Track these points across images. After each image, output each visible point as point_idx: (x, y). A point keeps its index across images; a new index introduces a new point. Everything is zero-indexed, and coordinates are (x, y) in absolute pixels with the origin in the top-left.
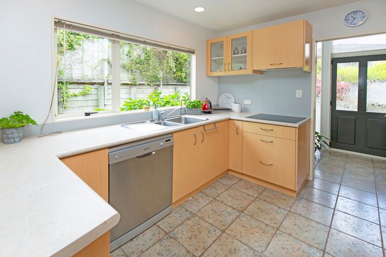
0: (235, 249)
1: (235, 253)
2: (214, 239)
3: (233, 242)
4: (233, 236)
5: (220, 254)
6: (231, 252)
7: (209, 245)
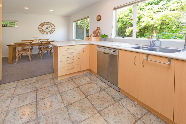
0: (84, 112)
1: (82, 112)
2: (94, 105)
3: (89, 113)
4: (94, 116)
5: (85, 105)
6: (83, 110)
7: (92, 102)
